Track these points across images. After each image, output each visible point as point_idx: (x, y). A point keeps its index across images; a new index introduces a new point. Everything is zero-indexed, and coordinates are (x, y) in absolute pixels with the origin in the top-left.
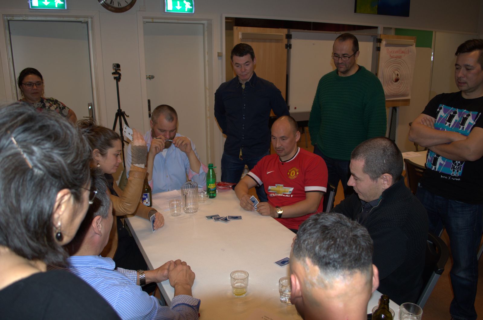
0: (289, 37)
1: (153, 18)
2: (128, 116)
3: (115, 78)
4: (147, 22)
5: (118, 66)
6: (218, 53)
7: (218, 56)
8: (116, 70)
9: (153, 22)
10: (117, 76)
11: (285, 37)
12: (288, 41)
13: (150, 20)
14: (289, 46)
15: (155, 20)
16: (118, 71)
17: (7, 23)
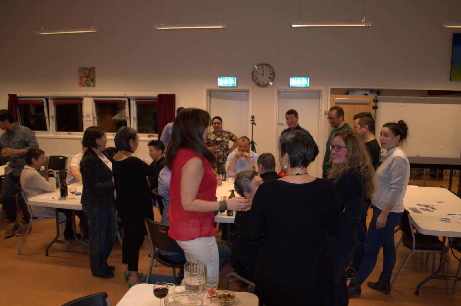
0: (376, 101)
2: (256, 145)
3: (251, 123)
4: (282, 92)
5: (253, 117)
6: (325, 111)
7: (325, 113)
8: (252, 119)
9: (286, 92)
10: (253, 122)
11: (372, 101)
12: (376, 104)
13: (284, 90)
14: (375, 108)
15: (287, 91)
16: (254, 120)
17: (209, 92)
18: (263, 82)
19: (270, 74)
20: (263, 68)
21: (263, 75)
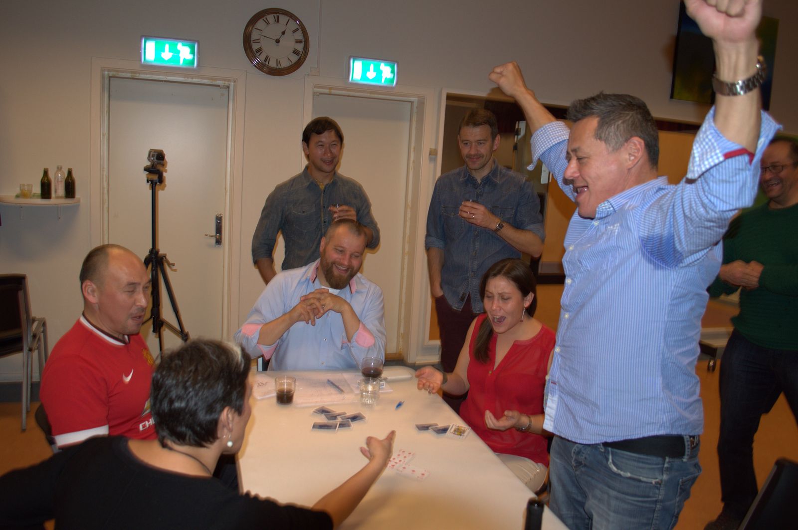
4: (320, 93)
6: (431, 149)
7: (431, 155)
13: (327, 91)
17: (107, 81)
18: (278, 62)
19: (298, 41)
20: (277, 21)
21: (278, 41)
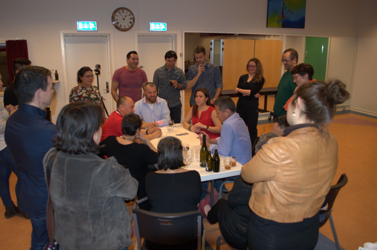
1: (143, 34)
4: (139, 36)
6: (180, 53)
7: (180, 55)
17: (65, 37)
19: (131, 19)
20: (123, 12)
21: (124, 19)
